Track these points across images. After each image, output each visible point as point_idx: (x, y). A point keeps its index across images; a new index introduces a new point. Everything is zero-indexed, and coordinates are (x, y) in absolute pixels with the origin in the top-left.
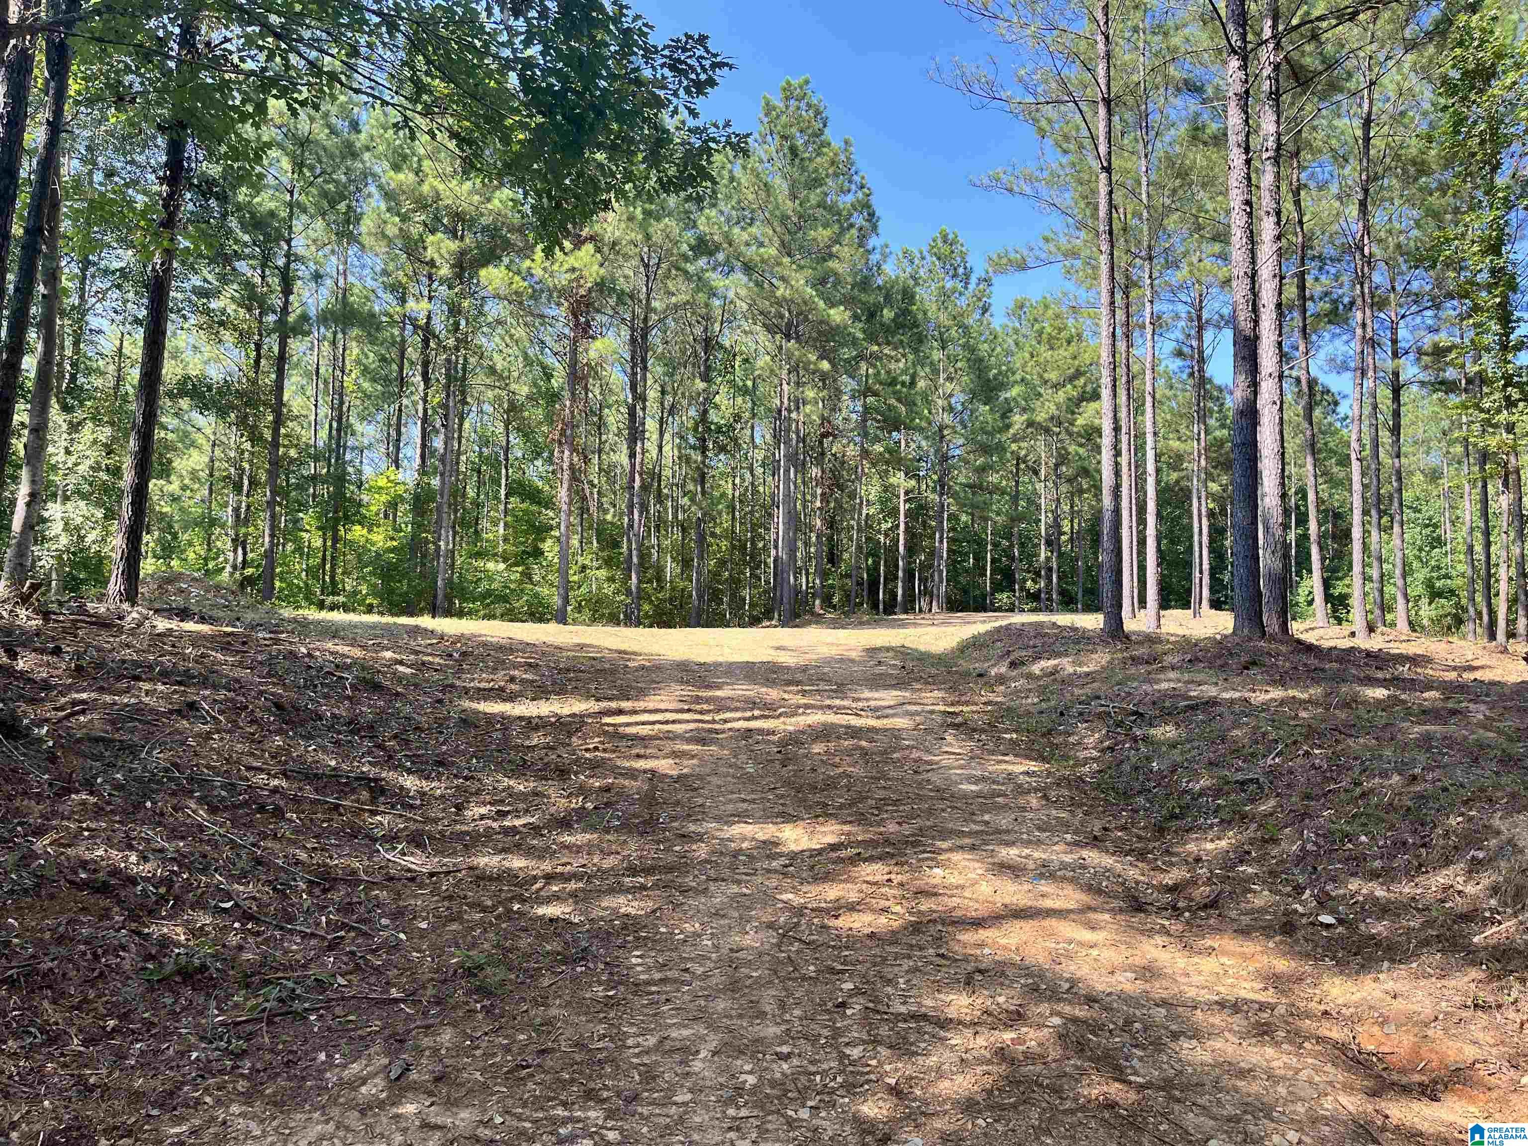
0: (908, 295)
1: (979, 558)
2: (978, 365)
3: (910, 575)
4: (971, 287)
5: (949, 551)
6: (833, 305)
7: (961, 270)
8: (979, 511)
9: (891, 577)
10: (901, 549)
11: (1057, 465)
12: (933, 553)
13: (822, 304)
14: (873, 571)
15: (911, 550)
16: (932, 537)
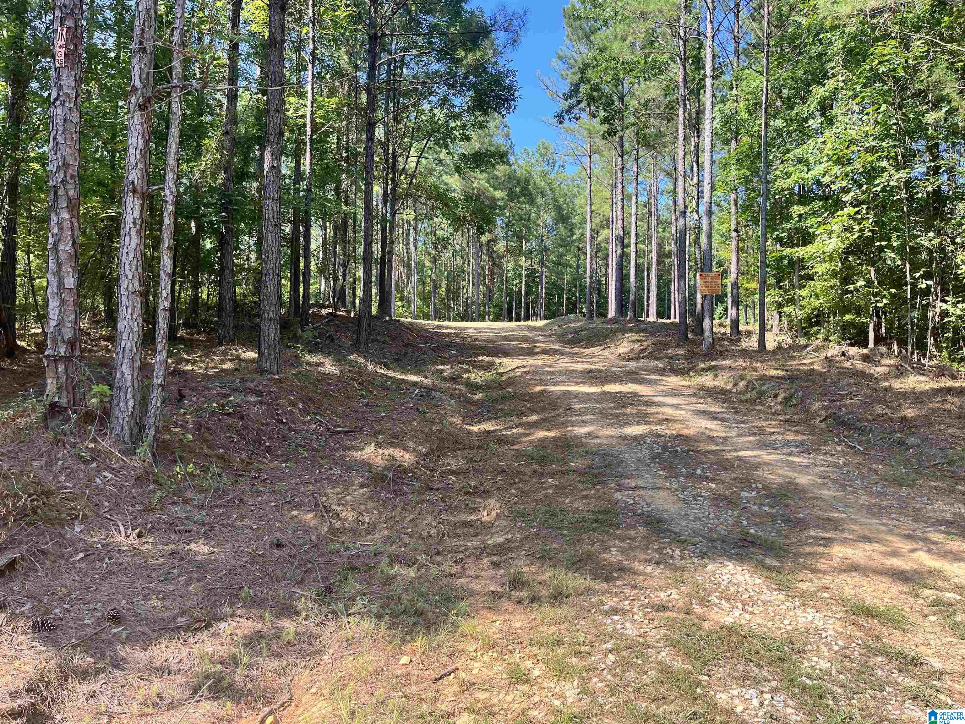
0: (527, 181)
1: (560, 297)
2: (559, 209)
3: (527, 305)
4: (556, 168)
5: (546, 293)
6: (495, 189)
7: (551, 161)
8: (560, 275)
9: (519, 307)
10: (523, 293)
11: (596, 252)
12: (537, 295)
13: (491, 189)
14: (510, 304)
15: (527, 294)
16: (537, 287)
